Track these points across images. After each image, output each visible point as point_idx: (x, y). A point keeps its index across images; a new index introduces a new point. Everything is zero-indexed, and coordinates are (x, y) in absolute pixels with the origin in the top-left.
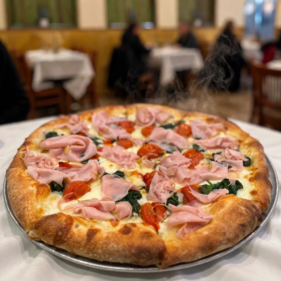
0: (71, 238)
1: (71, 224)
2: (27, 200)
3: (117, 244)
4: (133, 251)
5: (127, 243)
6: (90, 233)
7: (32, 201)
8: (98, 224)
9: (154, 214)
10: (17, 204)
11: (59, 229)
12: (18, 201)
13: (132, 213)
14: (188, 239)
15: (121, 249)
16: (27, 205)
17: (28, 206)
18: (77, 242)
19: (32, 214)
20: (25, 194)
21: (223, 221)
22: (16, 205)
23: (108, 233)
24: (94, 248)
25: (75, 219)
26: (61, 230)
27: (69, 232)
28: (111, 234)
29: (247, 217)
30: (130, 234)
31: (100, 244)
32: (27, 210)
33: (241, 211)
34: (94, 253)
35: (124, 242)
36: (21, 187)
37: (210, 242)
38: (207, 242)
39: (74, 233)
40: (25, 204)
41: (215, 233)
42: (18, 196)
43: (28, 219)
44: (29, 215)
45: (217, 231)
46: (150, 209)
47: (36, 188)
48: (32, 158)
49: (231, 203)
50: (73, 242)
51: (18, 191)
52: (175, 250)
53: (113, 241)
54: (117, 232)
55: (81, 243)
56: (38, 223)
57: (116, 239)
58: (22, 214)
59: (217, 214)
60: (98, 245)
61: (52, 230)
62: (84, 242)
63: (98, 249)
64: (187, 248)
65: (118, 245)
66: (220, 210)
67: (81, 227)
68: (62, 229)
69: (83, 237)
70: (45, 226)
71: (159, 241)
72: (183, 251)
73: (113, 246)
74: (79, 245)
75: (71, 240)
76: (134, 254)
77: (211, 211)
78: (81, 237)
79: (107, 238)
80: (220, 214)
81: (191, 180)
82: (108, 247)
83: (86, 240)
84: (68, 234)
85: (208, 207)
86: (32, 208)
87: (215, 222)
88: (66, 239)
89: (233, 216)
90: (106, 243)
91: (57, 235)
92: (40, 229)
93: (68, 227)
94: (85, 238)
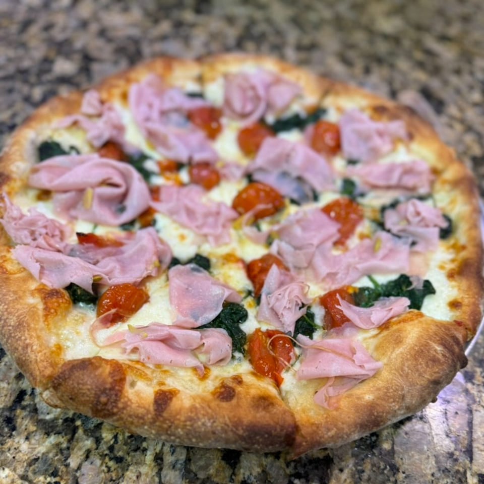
0: (124, 408)
1: (122, 380)
2: (28, 330)
3: (212, 421)
4: (241, 432)
5: (229, 418)
6: (160, 399)
7: (38, 332)
8: (172, 375)
9: (273, 354)
10: (10, 336)
11: (100, 390)
12: (10, 330)
13: (232, 352)
14: (337, 409)
15: (219, 428)
16: (30, 340)
17: (31, 342)
18: (137, 417)
19: (42, 358)
20: (21, 315)
21: (402, 373)
22: (8, 339)
23: (194, 398)
24: (170, 427)
25: (129, 370)
26: (104, 391)
27: (120, 397)
28: (198, 400)
29: (445, 367)
30: (234, 401)
31: (179, 420)
32: (32, 351)
33: (434, 353)
34: (170, 435)
35: (224, 417)
36: (10, 299)
37: (376, 414)
38: (371, 414)
39: (129, 400)
40: (26, 339)
41: (386, 397)
42: (7, 318)
43: (37, 368)
44: (36, 360)
45: (389, 394)
46: (265, 345)
47: (42, 300)
48: (21, 222)
49: (415, 335)
50: (130, 416)
51: (6, 307)
52: (315, 428)
53: (204, 415)
54: (210, 397)
55: (146, 418)
56: (57, 378)
57: (210, 411)
58: (24, 358)
59: (390, 358)
60: (176, 422)
61: (88, 393)
62: (150, 416)
63: (177, 428)
64: (336, 426)
65: (214, 422)
66: (394, 348)
67: (141, 385)
68: (107, 391)
69: (147, 406)
70: (73, 384)
71: (285, 412)
72: (329, 430)
73: (204, 423)
74: (141, 421)
75: (125, 412)
76: (242, 438)
77: (377, 348)
78: (144, 408)
79: (193, 409)
80: (396, 359)
81: (339, 276)
82: (196, 425)
83: (153, 412)
84: (120, 400)
85: (370, 338)
86: (40, 346)
87: (385, 374)
88: (115, 410)
89: (421, 364)
90: (190, 419)
91: (99, 402)
92: (62, 388)
93: (117, 388)
94: (152, 408)
